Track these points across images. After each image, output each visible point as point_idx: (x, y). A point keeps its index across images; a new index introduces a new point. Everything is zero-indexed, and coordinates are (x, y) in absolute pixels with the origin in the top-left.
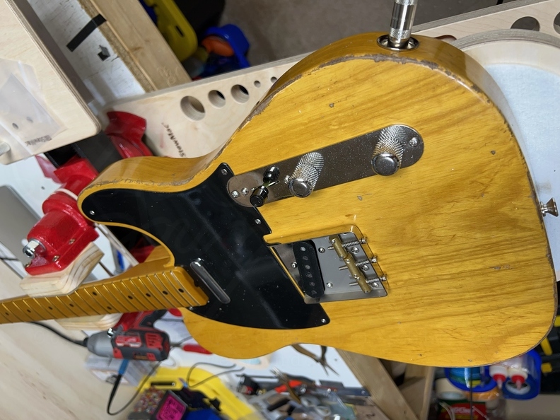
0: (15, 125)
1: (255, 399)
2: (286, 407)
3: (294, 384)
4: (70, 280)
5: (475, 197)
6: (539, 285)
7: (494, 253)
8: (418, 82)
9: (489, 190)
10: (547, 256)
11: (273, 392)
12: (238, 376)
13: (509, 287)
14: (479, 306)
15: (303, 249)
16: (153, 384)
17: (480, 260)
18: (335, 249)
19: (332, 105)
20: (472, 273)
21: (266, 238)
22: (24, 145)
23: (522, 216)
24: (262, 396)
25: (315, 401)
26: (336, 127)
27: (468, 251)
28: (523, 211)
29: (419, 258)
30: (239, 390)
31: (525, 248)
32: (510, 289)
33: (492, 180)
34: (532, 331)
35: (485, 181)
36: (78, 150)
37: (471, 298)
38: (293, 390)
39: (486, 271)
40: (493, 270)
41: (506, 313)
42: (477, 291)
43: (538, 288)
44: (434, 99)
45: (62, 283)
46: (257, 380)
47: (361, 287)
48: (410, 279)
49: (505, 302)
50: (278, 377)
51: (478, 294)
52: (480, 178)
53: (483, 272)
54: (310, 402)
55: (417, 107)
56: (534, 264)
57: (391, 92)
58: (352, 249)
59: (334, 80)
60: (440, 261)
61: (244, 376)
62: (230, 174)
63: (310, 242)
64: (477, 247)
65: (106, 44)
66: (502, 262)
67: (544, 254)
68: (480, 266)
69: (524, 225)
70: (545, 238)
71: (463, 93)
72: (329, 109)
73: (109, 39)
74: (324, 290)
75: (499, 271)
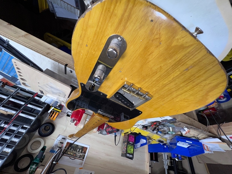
2: (156, 129)
3: (155, 123)
5: (158, 46)
6: (211, 67)
7: (181, 65)
9: (162, 39)
10: (207, 53)
11: (151, 127)
12: (141, 126)
13: (197, 75)
14: (188, 87)
16: (124, 134)
17: (177, 71)
18: (125, 92)
19: (87, 46)
20: (178, 77)
21: (107, 97)
23: (184, 41)
25: (162, 126)
28: (183, 39)
30: (143, 129)
31: (194, 55)
33: (160, 34)
34: (219, 87)
35: (157, 36)
37: (183, 86)
39: (183, 73)
40: (185, 71)
41: (202, 85)
42: (184, 82)
43: (211, 68)
44: (112, 16)
46: (146, 125)
47: (141, 99)
49: (199, 81)
50: (150, 123)
51: (185, 83)
52: (154, 37)
56: (203, 59)
58: (131, 89)
62: (84, 85)
63: (118, 93)
64: (172, 66)
66: (188, 66)
67: (206, 52)
68: (179, 73)
69: (187, 45)
70: (202, 45)
74: (133, 105)
75: (188, 70)
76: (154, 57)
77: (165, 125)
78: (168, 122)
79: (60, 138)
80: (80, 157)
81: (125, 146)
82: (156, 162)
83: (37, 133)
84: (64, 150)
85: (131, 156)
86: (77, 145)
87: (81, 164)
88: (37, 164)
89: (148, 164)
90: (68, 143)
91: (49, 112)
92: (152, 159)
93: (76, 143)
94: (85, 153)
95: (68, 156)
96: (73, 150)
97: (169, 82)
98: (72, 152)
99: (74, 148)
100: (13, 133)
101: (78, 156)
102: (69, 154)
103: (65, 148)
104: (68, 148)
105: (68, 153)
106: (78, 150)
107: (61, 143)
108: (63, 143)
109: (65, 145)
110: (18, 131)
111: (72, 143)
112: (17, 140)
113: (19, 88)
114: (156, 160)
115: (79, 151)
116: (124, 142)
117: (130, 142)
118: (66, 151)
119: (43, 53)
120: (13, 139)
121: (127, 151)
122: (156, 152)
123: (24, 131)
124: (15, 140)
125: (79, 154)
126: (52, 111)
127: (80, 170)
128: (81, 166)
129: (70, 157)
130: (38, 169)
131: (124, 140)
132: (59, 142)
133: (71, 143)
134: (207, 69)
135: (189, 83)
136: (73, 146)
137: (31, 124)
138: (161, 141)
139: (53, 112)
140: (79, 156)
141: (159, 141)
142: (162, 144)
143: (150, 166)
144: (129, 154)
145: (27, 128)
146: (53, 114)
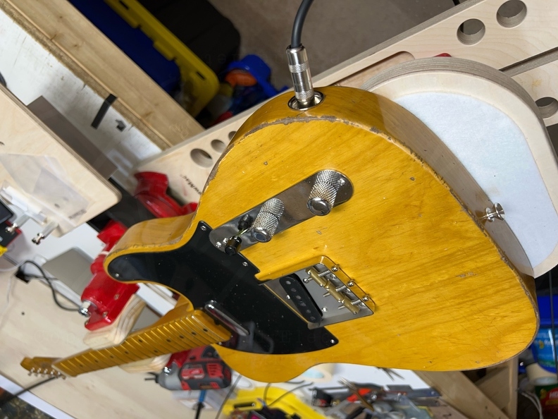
0: (57, 206)
1: (331, 410)
3: (364, 392)
4: (118, 332)
5: (413, 218)
6: (508, 286)
7: (453, 264)
8: (325, 134)
9: (424, 210)
11: (346, 402)
12: (310, 390)
13: (482, 291)
14: (462, 312)
15: (289, 283)
16: (236, 406)
17: (444, 271)
18: (313, 279)
19: (266, 164)
21: (257, 276)
22: (68, 220)
23: (463, 228)
24: (337, 407)
25: (386, 406)
26: (276, 180)
27: (430, 264)
28: (461, 224)
29: (390, 276)
30: (314, 404)
31: (478, 255)
32: (483, 293)
33: (422, 202)
34: (522, 328)
35: (417, 203)
36: (111, 215)
37: (452, 306)
38: (365, 398)
39: (454, 280)
40: (459, 278)
43: (508, 289)
44: (343, 145)
45: (113, 335)
46: (329, 392)
47: (348, 308)
48: (390, 296)
49: (484, 305)
50: (347, 387)
52: (412, 201)
53: (451, 281)
54: (382, 409)
55: (332, 154)
56: (494, 268)
57: (308, 146)
58: (331, 276)
59: (260, 144)
60: (409, 276)
61: (316, 389)
62: (209, 229)
63: (294, 276)
64: (436, 260)
65: (120, 117)
66: (464, 270)
68: (446, 277)
71: (365, 136)
72: (264, 167)
73: (122, 113)
76: (402, 231)
77: (398, 406)
78: (411, 399)
86: (31, 408)
97: (423, 289)
99: (15, 414)
111: (13, 393)
133: (6, 392)
136: (14, 404)
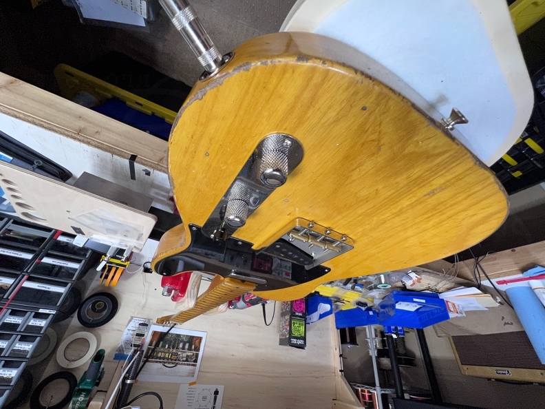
4: (189, 301)
6: (480, 188)
9: (382, 142)
10: (475, 164)
14: (431, 223)
15: (278, 246)
17: (411, 196)
18: (296, 239)
19: (207, 154)
20: (412, 206)
21: (253, 247)
23: (430, 146)
26: (225, 167)
28: (428, 141)
31: (449, 168)
32: (452, 202)
33: (380, 132)
34: (491, 219)
37: (421, 221)
39: (422, 200)
40: (428, 196)
42: (424, 214)
43: (480, 190)
44: (273, 97)
47: (332, 250)
48: (364, 230)
49: (453, 212)
51: (426, 216)
52: (368, 137)
53: (420, 202)
55: (266, 114)
57: (236, 116)
59: (190, 136)
62: (199, 229)
63: (281, 240)
64: (402, 188)
65: (145, 168)
67: (472, 164)
68: (414, 199)
70: (466, 151)
71: (293, 72)
72: (207, 158)
73: (144, 164)
74: (312, 258)
75: (434, 195)
76: (363, 172)
79: (134, 325)
80: (187, 360)
81: (285, 323)
82: (352, 346)
83: (74, 321)
84: (149, 349)
85: (300, 342)
86: (178, 336)
87: (192, 374)
88: (88, 392)
89: (337, 353)
90: (155, 333)
91: (99, 268)
92: (343, 341)
93: (173, 331)
94: (197, 349)
95: (160, 362)
96: (169, 347)
97: (393, 216)
98: (166, 351)
99: (171, 342)
100: (16, 331)
101: (182, 358)
102: (160, 358)
103: (150, 344)
104: (157, 345)
105: (159, 356)
106: (181, 345)
107: (137, 335)
108: (143, 335)
109: (148, 338)
110: (28, 325)
111: (166, 331)
112: (28, 347)
113: (10, 217)
114: (353, 342)
115: (183, 348)
116: (283, 315)
117: (297, 314)
118: (153, 351)
119: (66, 132)
120: (17, 345)
121: (290, 332)
122: (351, 326)
123: (42, 323)
124: (23, 346)
125: (183, 355)
126: (105, 265)
127: (191, 387)
128: (193, 378)
129: (165, 363)
130: (91, 403)
131: (282, 309)
132: (132, 335)
133: (162, 333)
134: (472, 191)
135: (433, 215)
136: (168, 337)
137: (58, 305)
138: (361, 303)
139: (108, 269)
140: (185, 359)
141: (359, 303)
142: (364, 309)
143: (341, 356)
144: (297, 338)
145: (49, 314)
146: (109, 271)
